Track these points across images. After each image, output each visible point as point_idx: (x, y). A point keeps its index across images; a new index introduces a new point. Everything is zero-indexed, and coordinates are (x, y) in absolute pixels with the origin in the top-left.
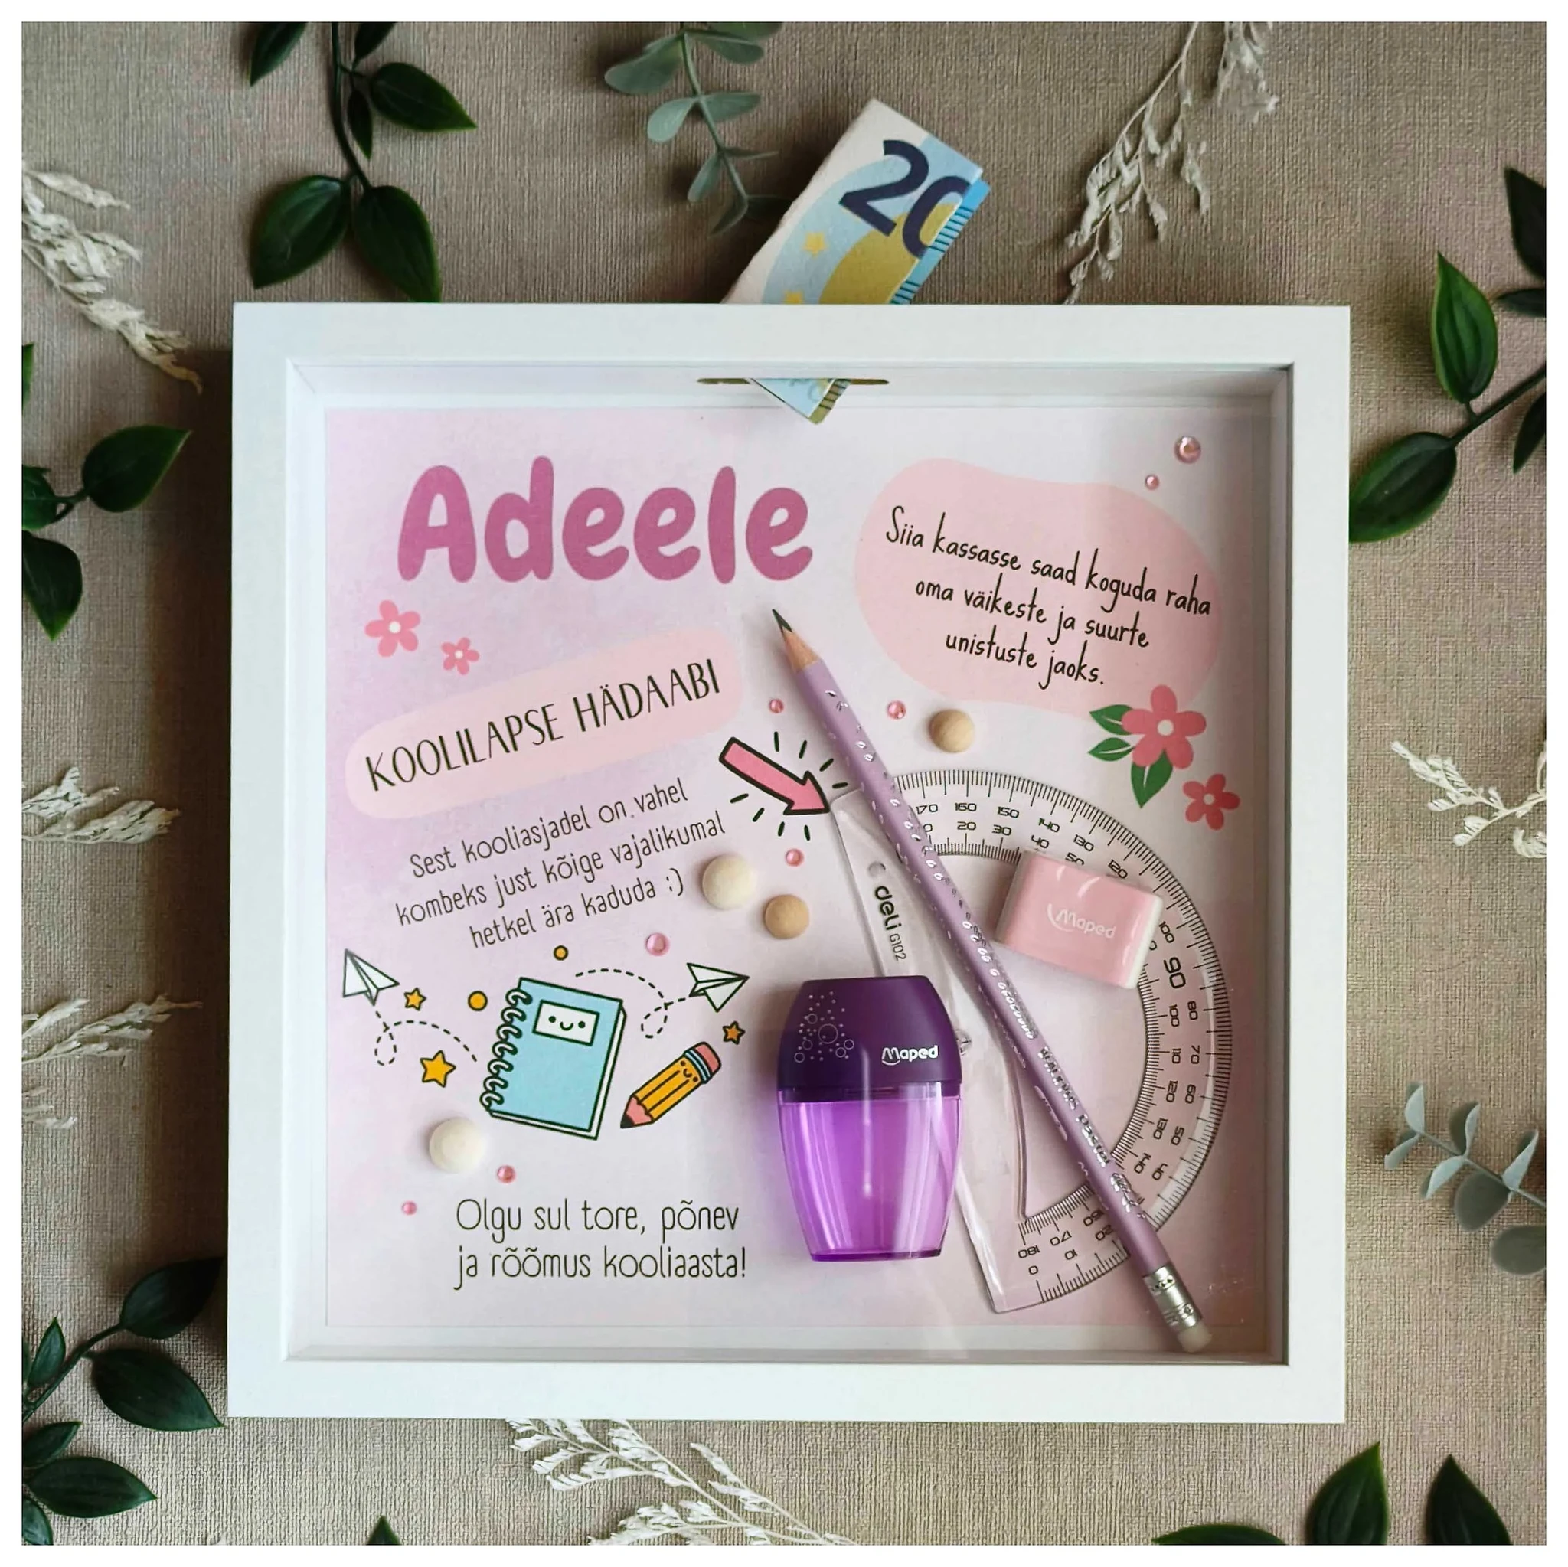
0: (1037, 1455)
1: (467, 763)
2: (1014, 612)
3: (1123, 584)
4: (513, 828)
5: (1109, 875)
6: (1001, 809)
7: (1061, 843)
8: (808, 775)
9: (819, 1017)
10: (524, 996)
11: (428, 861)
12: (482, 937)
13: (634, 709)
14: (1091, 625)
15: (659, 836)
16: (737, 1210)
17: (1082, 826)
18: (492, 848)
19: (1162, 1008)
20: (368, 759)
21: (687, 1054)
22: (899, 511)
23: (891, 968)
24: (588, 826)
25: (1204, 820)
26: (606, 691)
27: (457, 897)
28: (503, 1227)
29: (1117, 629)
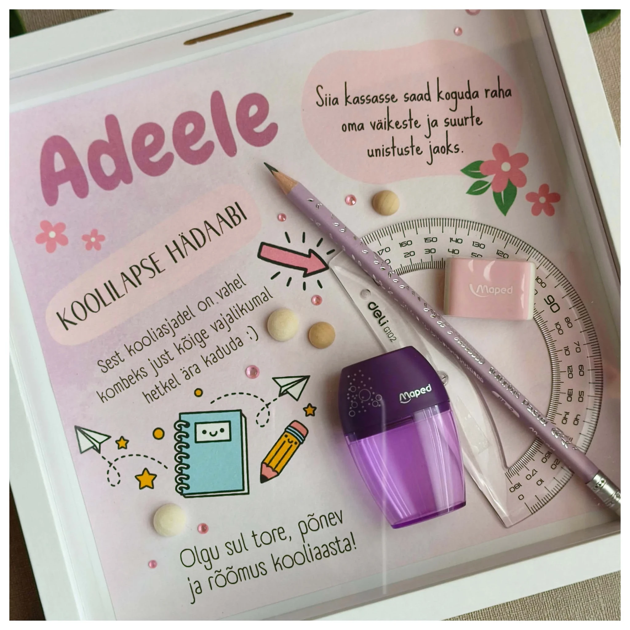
0: (554, 605)
1: (114, 299)
2: (401, 126)
3: (458, 93)
4: (152, 329)
5: (498, 258)
6: (426, 239)
7: (466, 248)
8: (311, 251)
9: (357, 387)
10: (185, 424)
11: (108, 362)
12: (151, 396)
13: (201, 242)
14: (447, 121)
15: (236, 310)
16: (341, 511)
17: (475, 235)
18: (143, 344)
19: (551, 326)
20: (58, 314)
21: (287, 430)
22: (320, 88)
23: (389, 347)
24: (194, 316)
25: (543, 213)
26: (183, 237)
27: (130, 378)
28: (209, 560)
29: (462, 120)
